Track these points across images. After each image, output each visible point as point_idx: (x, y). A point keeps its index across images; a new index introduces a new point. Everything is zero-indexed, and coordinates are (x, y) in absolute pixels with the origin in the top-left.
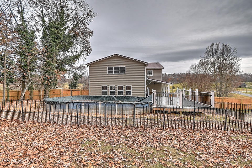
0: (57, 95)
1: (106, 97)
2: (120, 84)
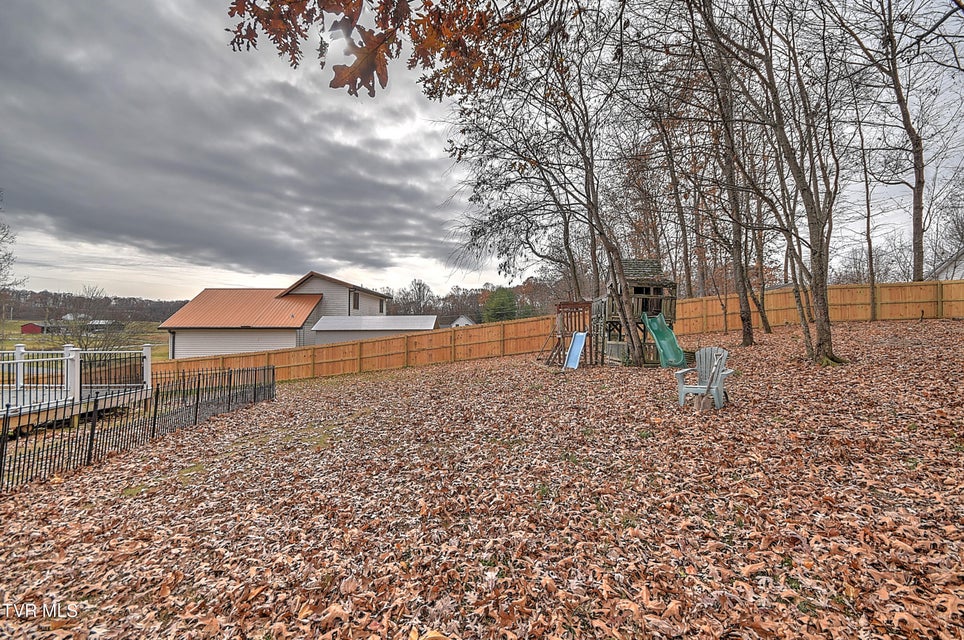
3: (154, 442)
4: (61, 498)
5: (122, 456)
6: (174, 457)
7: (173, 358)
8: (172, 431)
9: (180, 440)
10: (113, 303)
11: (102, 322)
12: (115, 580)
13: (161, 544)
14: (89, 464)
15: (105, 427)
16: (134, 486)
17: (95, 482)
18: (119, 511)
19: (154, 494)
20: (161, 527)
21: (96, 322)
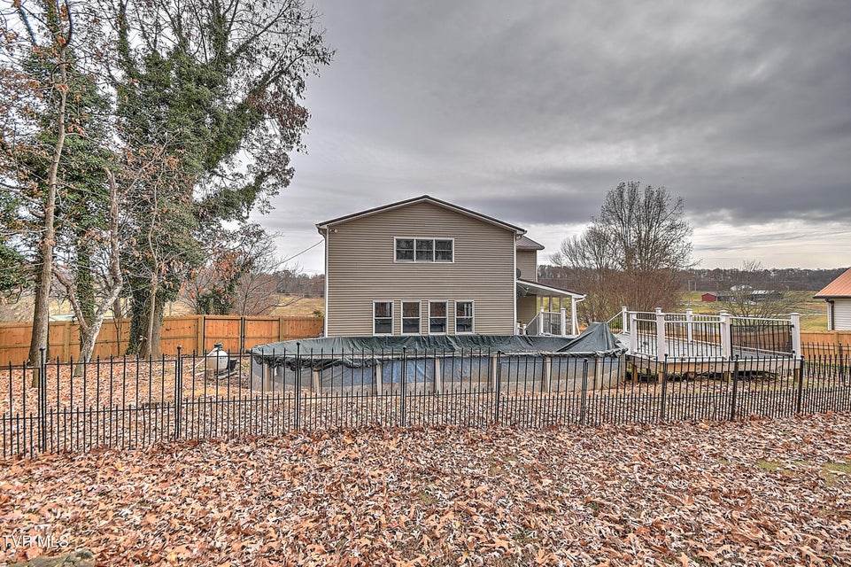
0: (184, 338)
1: (424, 341)
2: (436, 297)
3: (800, 418)
4: (704, 444)
5: (764, 423)
6: (819, 442)
7: (833, 329)
8: (823, 412)
9: (831, 425)
10: (773, 274)
11: (760, 292)
12: (730, 560)
13: (787, 548)
14: (732, 420)
15: (753, 388)
16: (769, 459)
17: (734, 440)
18: (750, 481)
19: (788, 480)
20: (790, 524)
21: (755, 292)
